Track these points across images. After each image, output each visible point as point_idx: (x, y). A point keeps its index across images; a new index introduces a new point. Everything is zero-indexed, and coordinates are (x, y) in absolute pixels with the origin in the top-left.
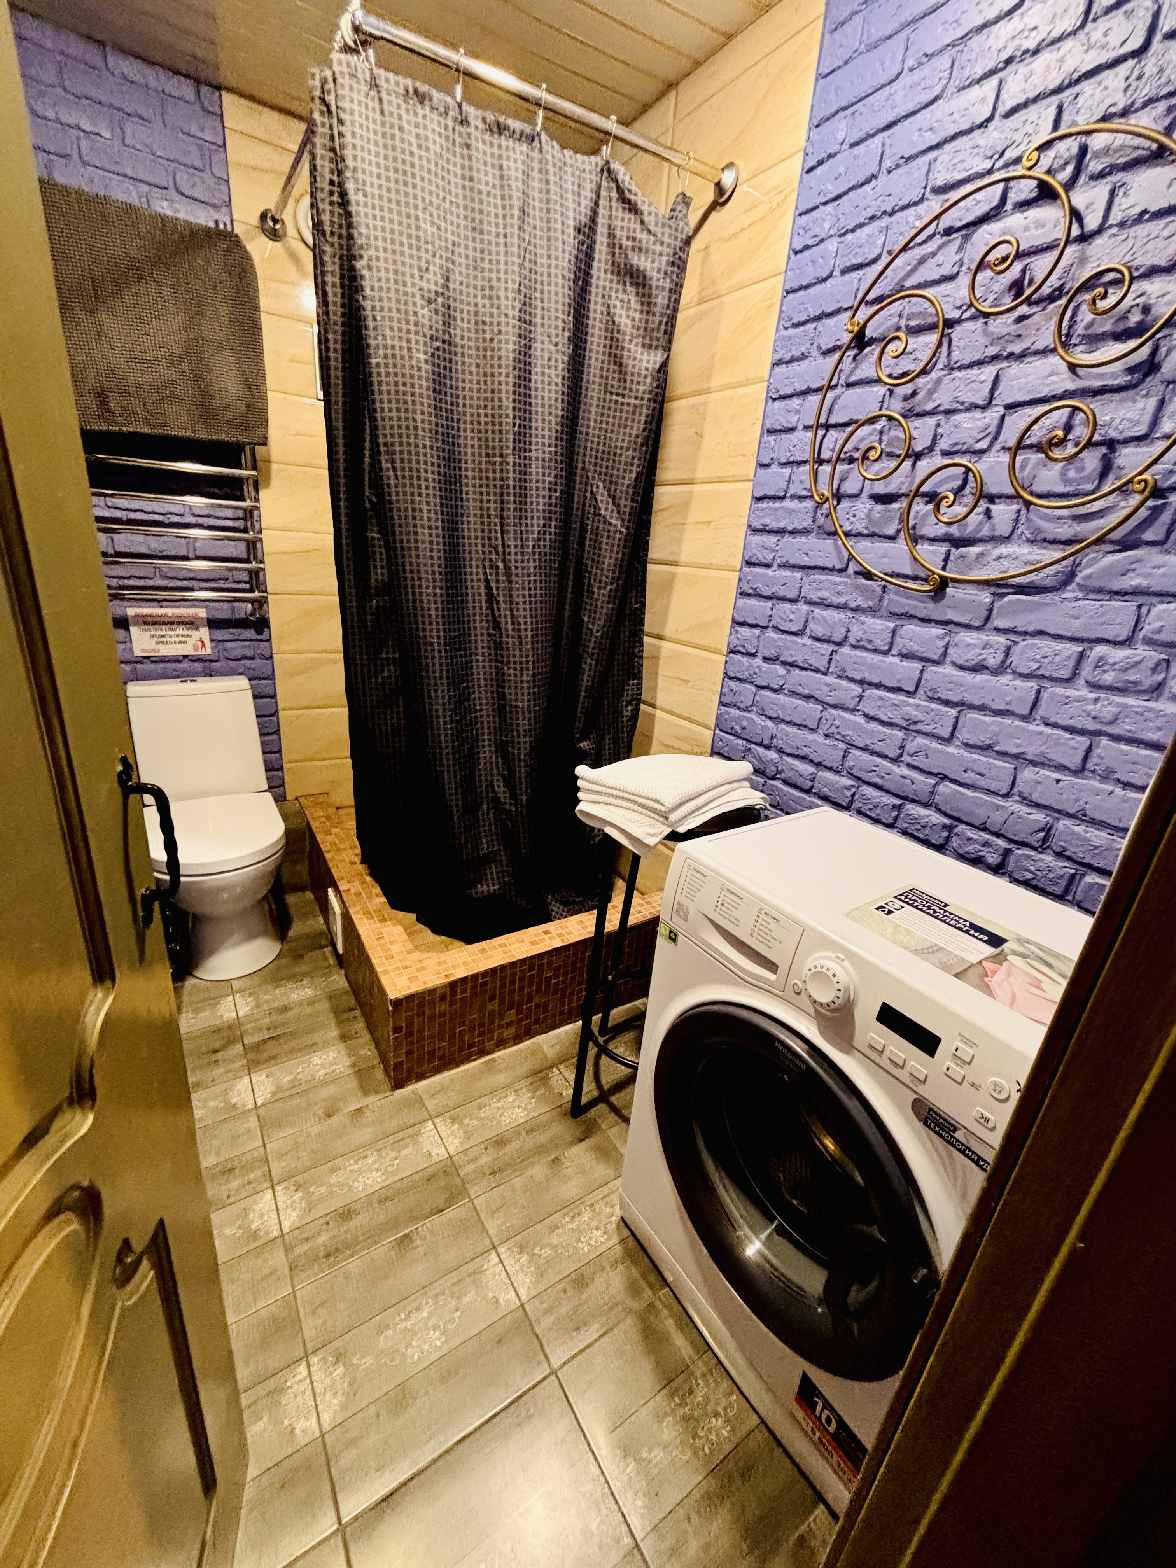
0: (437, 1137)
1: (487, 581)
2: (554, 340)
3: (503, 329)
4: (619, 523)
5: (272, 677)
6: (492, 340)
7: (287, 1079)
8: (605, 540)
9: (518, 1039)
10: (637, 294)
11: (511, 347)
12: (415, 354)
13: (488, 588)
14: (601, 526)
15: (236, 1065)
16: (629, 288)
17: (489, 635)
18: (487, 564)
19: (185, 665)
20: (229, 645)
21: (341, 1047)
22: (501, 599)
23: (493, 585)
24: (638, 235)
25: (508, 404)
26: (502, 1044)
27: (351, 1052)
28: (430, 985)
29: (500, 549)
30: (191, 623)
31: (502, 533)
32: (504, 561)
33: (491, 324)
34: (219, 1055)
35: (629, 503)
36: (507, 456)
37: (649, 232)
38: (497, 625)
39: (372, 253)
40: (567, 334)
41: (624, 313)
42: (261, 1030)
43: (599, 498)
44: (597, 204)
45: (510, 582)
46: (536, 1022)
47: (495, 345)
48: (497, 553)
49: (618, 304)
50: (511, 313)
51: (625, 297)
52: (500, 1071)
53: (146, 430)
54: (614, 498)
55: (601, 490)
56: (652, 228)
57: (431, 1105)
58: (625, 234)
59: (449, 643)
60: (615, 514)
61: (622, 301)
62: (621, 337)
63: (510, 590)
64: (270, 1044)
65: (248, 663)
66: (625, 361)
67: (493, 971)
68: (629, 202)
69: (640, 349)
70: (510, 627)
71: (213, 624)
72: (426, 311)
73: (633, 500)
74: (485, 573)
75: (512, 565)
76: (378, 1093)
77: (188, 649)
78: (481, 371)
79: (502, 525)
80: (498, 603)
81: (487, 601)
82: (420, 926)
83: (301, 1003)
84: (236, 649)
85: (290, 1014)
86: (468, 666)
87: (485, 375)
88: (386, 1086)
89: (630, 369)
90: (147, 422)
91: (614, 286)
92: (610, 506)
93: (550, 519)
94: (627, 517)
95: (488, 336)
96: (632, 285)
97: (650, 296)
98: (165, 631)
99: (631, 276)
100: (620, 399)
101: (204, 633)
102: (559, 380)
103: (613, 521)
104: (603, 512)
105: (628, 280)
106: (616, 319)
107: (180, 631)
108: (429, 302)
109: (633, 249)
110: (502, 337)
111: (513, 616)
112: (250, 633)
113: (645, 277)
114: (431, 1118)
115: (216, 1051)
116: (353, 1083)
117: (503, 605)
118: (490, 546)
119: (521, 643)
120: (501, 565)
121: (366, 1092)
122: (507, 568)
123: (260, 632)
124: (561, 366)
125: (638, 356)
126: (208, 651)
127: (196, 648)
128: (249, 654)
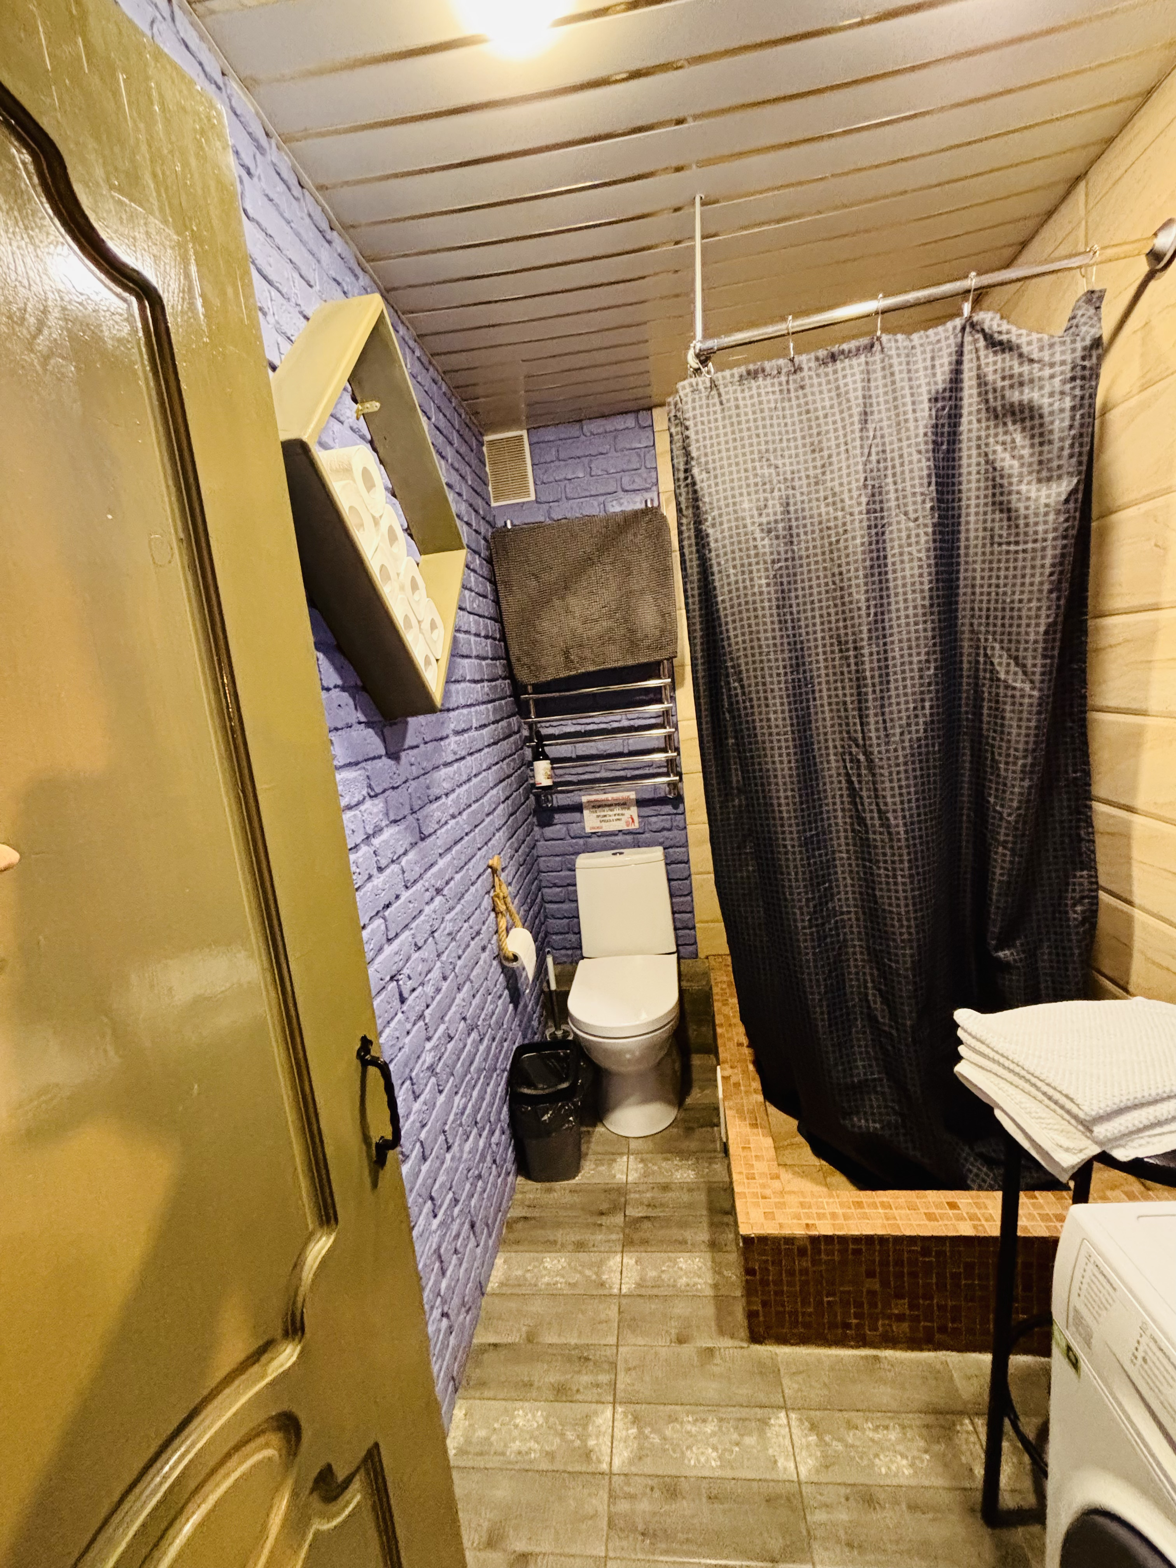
0: (787, 1442)
1: (847, 774)
2: (912, 516)
3: (849, 527)
4: (1027, 686)
5: (685, 845)
6: (838, 541)
7: (652, 1274)
8: (1008, 708)
9: (914, 1344)
10: (1024, 430)
11: (858, 541)
12: (757, 582)
13: (850, 782)
14: (1002, 691)
15: (614, 1237)
16: (1011, 427)
17: (853, 831)
18: (847, 757)
19: (619, 838)
20: (654, 819)
21: (708, 1256)
22: (864, 794)
23: (854, 779)
24: (1017, 370)
25: (859, 596)
26: (890, 1341)
27: (717, 1268)
28: (787, 1232)
29: (861, 742)
30: (623, 804)
31: (862, 724)
32: (865, 754)
33: (836, 526)
34: (604, 1220)
35: (1039, 661)
36: (862, 648)
37: (1031, 361)
38: (861, 821)
39: (716, 513)
40: (928, 505)
41: (1007, 455)
42: (642, 1204)
43: (996, 661)
44: (959, 362)
45: (874, 775)
46: (943, 1329)
47: (842, 544)
48: (857, 746)
49: (999, 448)
50: (856, 510)
51: (1008, 438)
52: (883, 1381)
53: (592, 668)
54: (1016, 658)
55: (997, 652)
56: (1035, 356)
57: (790, 1386)
58: (998, 376)
59: (806, 843)
60: (1020, 676)
61: (1004, 443)
62: (1005, 482)
63: (874, 783)
64: (647, 1225)
65: (666, 833)
66: (1013, 505)
67: (869, 1239)
68: (1001, 343)
69: (1034, 487)
70: (877, 822)
71: (641, 803)
72: (766, 542)
73: (1044, 657)
74: (845, 767)
75: (876, 757)
76: (732, 1337)
77: (621, 826)
78: (829, 573)
79: (861, 717)
80: (861, 798)
81: (849, 796)
82: (800, 1139)
83: (681, 1186)
84: (657, 822)
85: (670, 1194)
86: (830, 864)
87: (833, 575)
88: (744, 1333)
89: (1022, 512)
90: (594, 663)
91: (992, 432)
92: (1013, 668)
93: (923, 700)
94: (1037, 677)
95: (834, 539)
96: (1014, 422)
97: (1042, 425)
98: (606, 812)
99: (1013, 414)
100: (1012, 548)
101: (634, 811)
102: (923, 555)
103: (1018, 685)
104: (1002, 676)
105: (1009, 420)
106: (998, 465)
107: (617, 810)
108: (769, 531)
109: (1012, 386)
110: (849, 535)
111: (879, 811)
112: (668, 809)
113: (1031, 409)
114: (785, 1408)
115: (602, 1214)
116: (710, 1310)
117: (866, 801)
118: (850, 738)
119: (891, 840)
120: (862, 757)
121: (721, 1332)
122: (870, 761)
123: (676, 807)
124: (923, 539)
125: (1033, 495)
126: (636, 825)
127: (628, 824)
128: (668, 825)
